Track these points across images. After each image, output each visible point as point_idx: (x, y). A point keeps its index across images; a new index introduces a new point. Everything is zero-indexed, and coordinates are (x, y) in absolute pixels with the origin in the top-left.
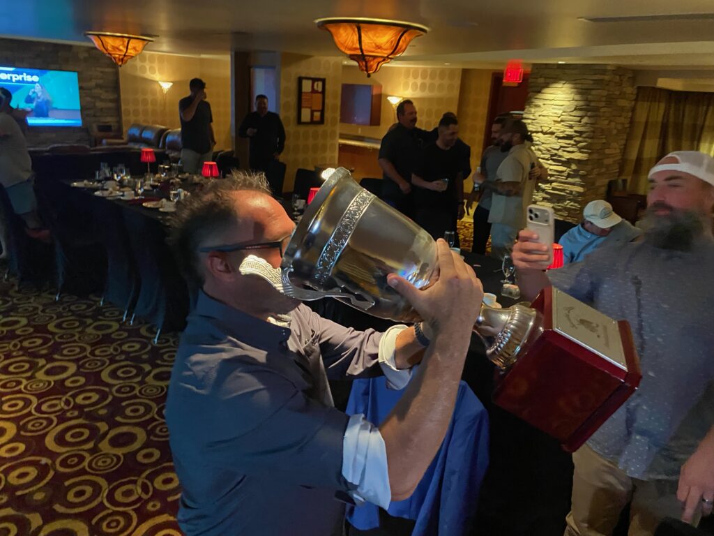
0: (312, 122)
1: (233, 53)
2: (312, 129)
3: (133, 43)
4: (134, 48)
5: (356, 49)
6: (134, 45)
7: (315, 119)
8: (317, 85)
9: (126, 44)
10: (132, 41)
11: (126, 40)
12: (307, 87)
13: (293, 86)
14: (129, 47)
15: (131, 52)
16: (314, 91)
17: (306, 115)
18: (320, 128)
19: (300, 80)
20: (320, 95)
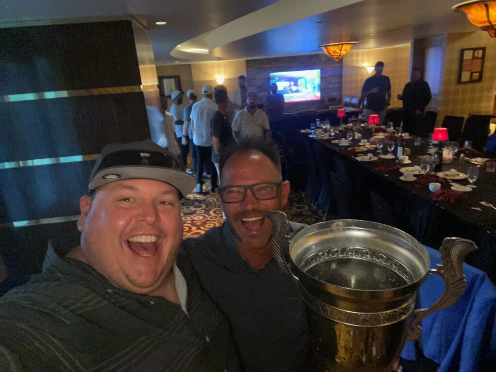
0: (471, 81)
1: (413, 41)
2: (470, 86)
3: (345, 47)
4: (345, 50)
5: (485, 22)
6: (345, 48)
7: (473, 79)
8: (478, 53)
9: (340, 48)
10: (344, 46)
11: (340, 46)
12: (468, 55)
13: (456, 56)
14: (343, 49)
15: (343, 52)
16: (474, 58)
17: (466, 76)
18: (478, 85)
19: (462, 52)
20: (480, 61)
